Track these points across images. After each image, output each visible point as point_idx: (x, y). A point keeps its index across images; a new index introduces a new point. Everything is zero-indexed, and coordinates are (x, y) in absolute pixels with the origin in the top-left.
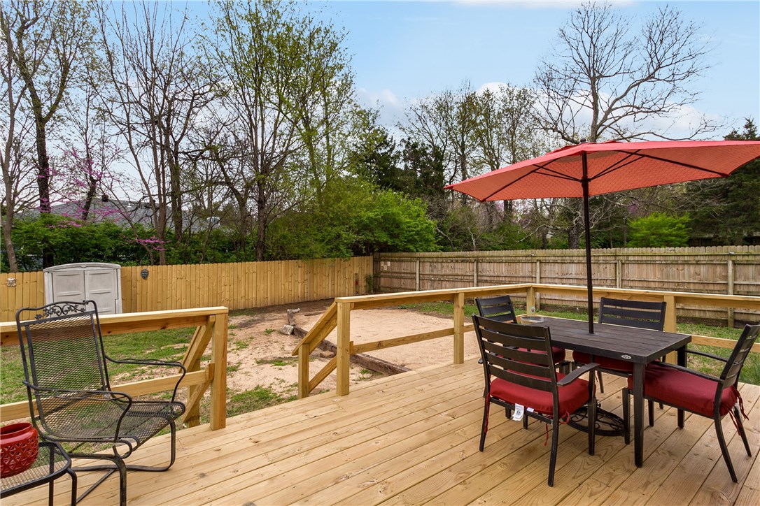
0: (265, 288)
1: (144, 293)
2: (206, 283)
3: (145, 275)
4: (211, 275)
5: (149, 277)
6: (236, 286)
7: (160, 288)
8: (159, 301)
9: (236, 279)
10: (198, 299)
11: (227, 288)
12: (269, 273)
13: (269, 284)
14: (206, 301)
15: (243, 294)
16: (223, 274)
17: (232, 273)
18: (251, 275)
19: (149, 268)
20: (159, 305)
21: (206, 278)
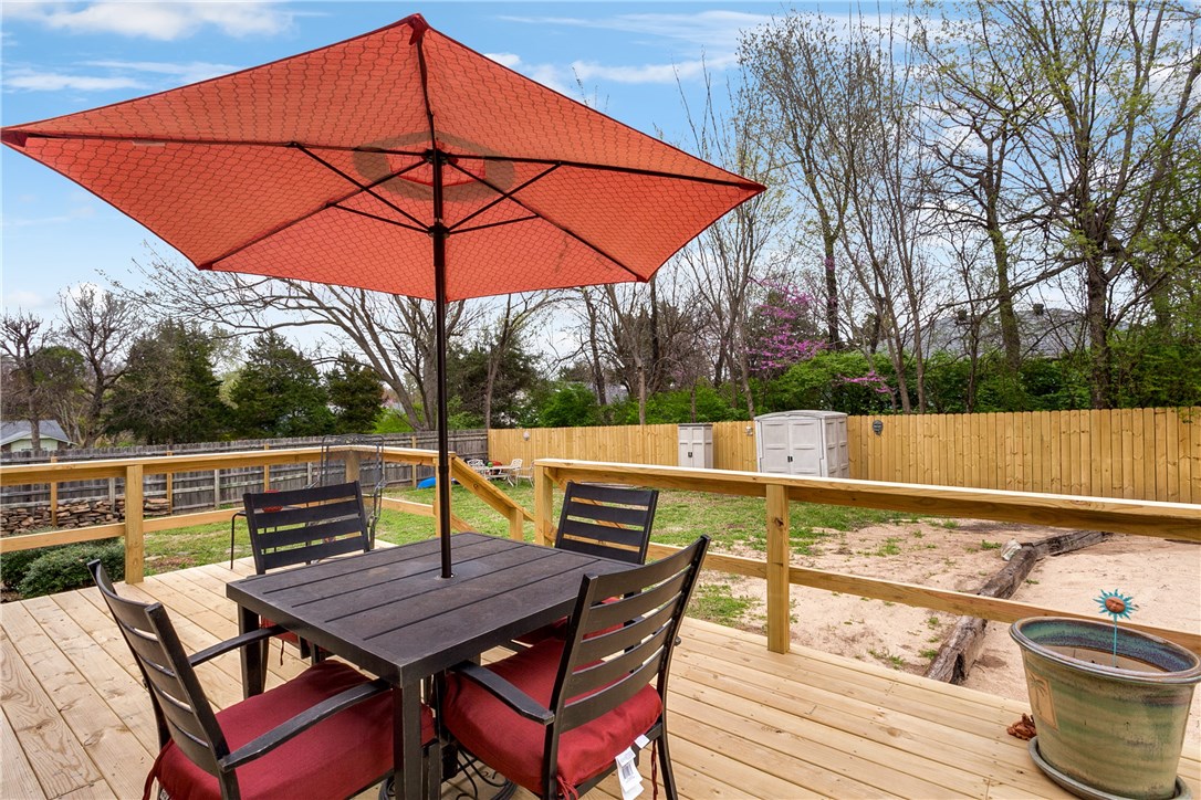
0: (1116, 466)
1: (878, 455)
2: (975, 446)
3: (878, 429)
4: (983, 434)
5: (883, 433)
6: (1037, 457)
7: (898, 449)
8: (898, 468)
9: (1037, 443)
10: (959, 472)
11: (1018, 459)
12: (1126, 436)
13: (1127, 459)
14: (975, 477)
15: (1055, 473)
16: (1009, 433)
17: (1028, 431)
18: (1074, 438)
19: (883, 418)
20: (898, 474)
21: (975, 438)
